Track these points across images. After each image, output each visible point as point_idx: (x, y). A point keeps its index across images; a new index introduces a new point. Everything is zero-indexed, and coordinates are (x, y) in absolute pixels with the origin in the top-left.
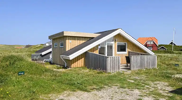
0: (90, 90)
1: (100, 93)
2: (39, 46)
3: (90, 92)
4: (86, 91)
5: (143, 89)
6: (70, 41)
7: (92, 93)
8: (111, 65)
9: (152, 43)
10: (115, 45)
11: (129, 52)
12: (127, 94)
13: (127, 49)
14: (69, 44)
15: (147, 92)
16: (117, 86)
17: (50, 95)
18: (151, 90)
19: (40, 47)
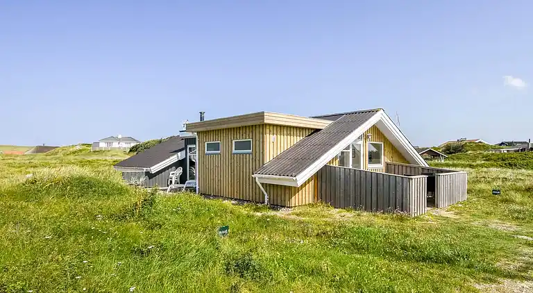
2: (78, 148)
6: (273, 137)
10: (364, 148)
11: (387, 165)
13: (383, 156)
14: (271, 144)
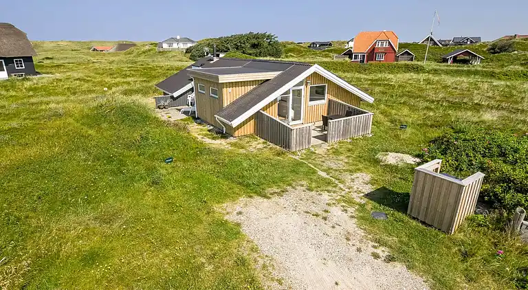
0: (270, 196)
1: (282, 201)
2: (148, 47)
3: (270, 198)
4: (265, 196)
5: (334, 192)
6: (230, 90)
7: (273, 199)
8: (298, 138)
9: (386, 45)
10: (305, 92)
11: (329, 100)
12: (313, 202)
14: (228, 94)
15: (337, 198)
16: (302, 186)
17: (225, 205)
18: (343, 193)
19: (149, 50)
